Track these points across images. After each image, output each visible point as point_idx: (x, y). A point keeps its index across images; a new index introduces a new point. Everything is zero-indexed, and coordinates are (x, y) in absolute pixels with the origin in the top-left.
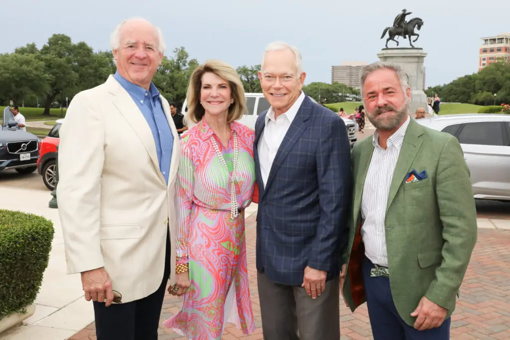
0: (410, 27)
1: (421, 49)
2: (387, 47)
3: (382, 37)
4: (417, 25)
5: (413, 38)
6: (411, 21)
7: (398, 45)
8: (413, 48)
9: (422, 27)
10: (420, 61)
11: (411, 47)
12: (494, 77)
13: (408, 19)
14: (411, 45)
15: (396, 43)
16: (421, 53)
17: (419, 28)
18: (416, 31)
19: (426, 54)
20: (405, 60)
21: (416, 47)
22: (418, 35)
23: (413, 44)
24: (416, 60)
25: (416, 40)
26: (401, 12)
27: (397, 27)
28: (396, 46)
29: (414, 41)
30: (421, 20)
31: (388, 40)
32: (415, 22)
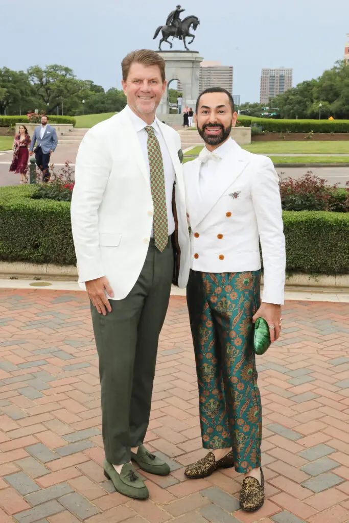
0: (184, 27)
1: (197, 52)
2: (160, 49)
3: (154, 38)
4: (192, 25)
5: (188, 39)
6: (186, 19)
7: (171, 47)
8: (188, 51)
9: (198, 26)
10: (195, 66)
11: (185, 50)
12: (333, 83)
13: (182, 16)
14: (186, 47)
15: (169, 45)
16: (196, 58)
17: (195, 28)
18: (191, 31)
19: (203, 58)
20: (178, 65)
21: (191, 50)
22: (193, 36)
23: (188, 46)
24: (190, 65)
25: (192, 41)
26: (175, 9)
27: (170, 26)
28: (169, 49)
29: (189, 43)
30: (197, 19)
31: (161, 41)
32: (190, 21)
